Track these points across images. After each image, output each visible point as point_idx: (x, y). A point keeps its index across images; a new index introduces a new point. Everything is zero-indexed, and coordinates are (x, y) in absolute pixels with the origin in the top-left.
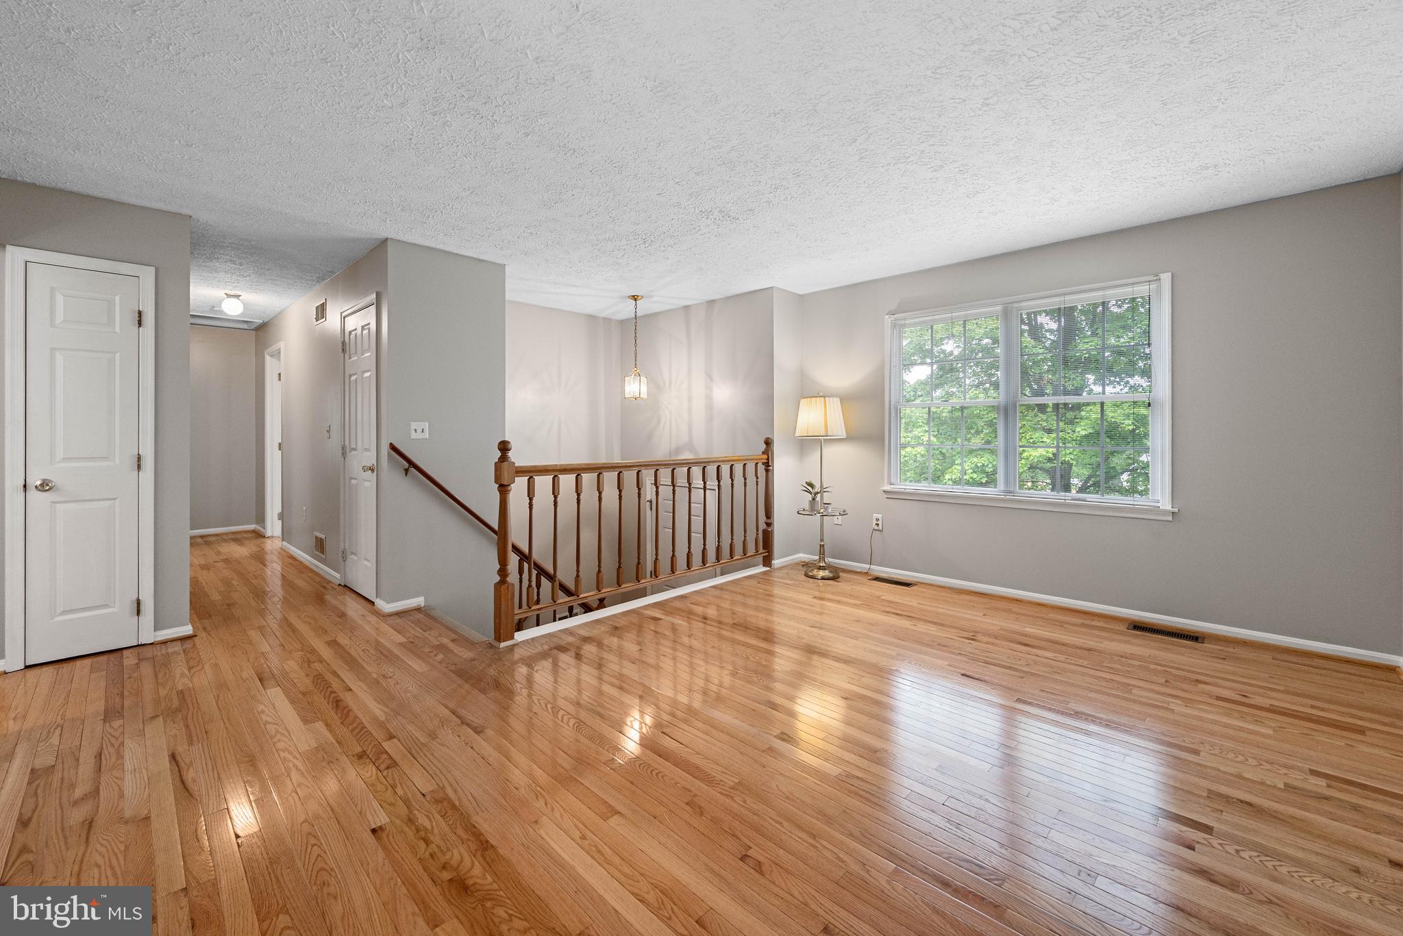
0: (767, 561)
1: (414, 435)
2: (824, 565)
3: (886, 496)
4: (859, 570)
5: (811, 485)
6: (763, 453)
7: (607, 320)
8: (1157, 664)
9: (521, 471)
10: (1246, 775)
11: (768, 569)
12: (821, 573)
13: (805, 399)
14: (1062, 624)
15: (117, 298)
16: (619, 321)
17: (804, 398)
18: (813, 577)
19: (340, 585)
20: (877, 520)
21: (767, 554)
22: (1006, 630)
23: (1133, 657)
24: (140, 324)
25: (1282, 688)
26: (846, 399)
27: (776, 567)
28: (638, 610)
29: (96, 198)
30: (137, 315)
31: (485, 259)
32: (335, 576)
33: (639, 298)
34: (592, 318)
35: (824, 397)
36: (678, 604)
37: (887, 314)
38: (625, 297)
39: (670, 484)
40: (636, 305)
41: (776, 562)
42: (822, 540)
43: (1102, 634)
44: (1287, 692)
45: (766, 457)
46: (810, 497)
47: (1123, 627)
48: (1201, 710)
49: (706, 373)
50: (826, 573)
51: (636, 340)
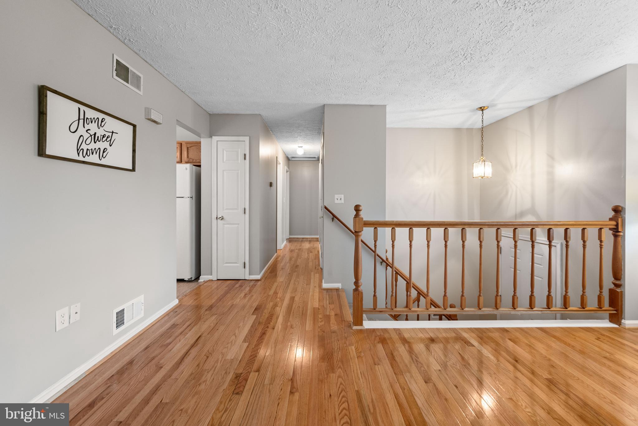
0: (615, 318)
1: (336, 201)
9: (368, 224)
11: (616, 326)
15: (239, 150)
21: (615, 312)
24: (245, 159)
28: (457, 329)
29: (234, 114)
30: (244, 155)
31: (374, 104)
33: (485, 108)
34: (458, 130)
38: (473, 110)
39: (529, 240)
40: (483, 113)
41: (628, 323)
51: (482, 138)
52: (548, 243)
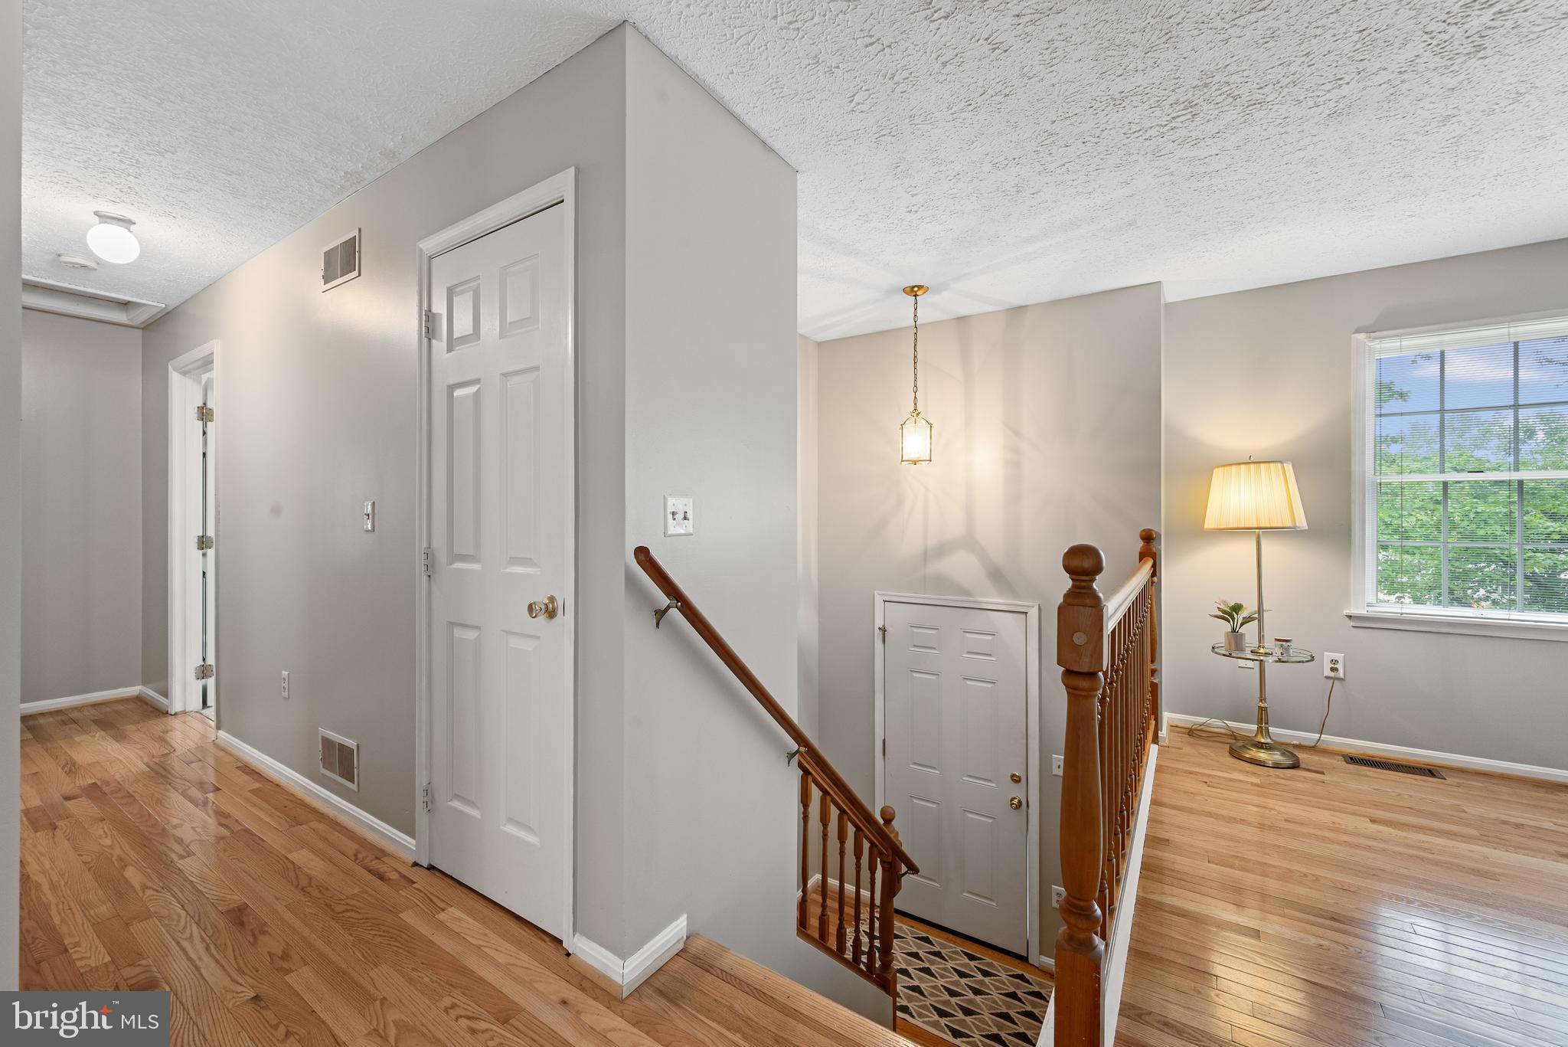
0: (1155, 735)
1: (671, 528)
2: (1269, 741)
3: (1352, 624)
4: (1318, 746)
5: (1234, 607)
6: (1140, 555)
11: (1156, 747)
12: (1268, 756)
13: (1220, 469)
16: (816, 342)
17: (1218, 467)
19: (416, 864)
20: (1334, 662)
21: (1155, 723)
26: (1300, 463)
32: (404, 844)
33: (924, 290)
35: (1281, 462)
40: (916, 303)
42: (1262, 699)
46: (1227, 627)
49: (1006, 425)
50: (1277, 757)
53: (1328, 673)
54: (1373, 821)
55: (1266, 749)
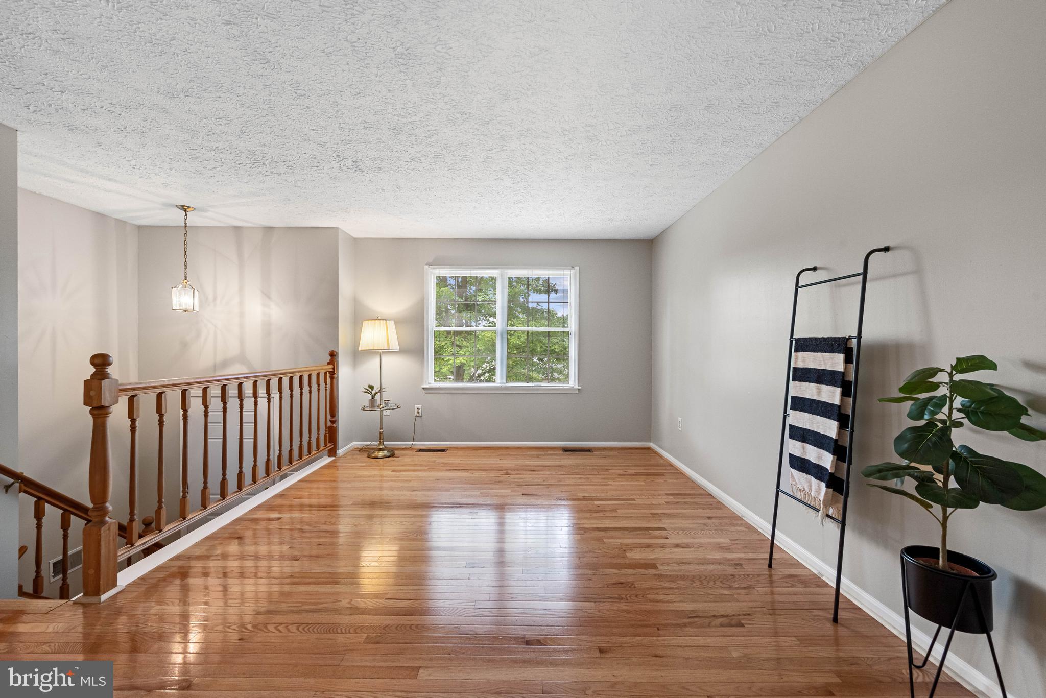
0: (332, 452)
2: (383, 447)
3: (424, 392)
4: (404, 447)
5: (372, 387)
6: (329, 363)
7: (121, 223)
8: (590, 466)
10: (654, 503)
11: (333, 458)
12: (380, 454)
13: (367, 321)
14: (538, 456)
16: (136, 225)
18: (376, 458)
20: (418, 409)
21: (333, 446)
22: (517, 465)
23: (578, 465)
25: (631, 465)
26: (399, 322)
27: (340, 455)
28: (244, 517)
34: (100, 217)
35: (385, 320)
36: (279, 501)
37: (426, 265)
38: (171, 205)
41: (340, 452)
42: (381, 428)
43: (556, 457)
44: (635, 466)
45: (331, 366)
46: (369, 397)
47: (561, 452)
48: (619, 481)
49: (263, 292)
50: (385, 453)
51: (186, 252)
52: (266, 395)
53: (416, 414)
54: (393, 471)
55: (382, 451)
